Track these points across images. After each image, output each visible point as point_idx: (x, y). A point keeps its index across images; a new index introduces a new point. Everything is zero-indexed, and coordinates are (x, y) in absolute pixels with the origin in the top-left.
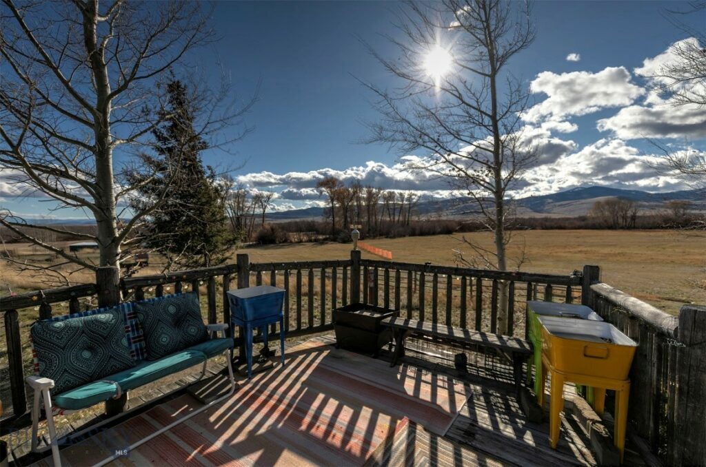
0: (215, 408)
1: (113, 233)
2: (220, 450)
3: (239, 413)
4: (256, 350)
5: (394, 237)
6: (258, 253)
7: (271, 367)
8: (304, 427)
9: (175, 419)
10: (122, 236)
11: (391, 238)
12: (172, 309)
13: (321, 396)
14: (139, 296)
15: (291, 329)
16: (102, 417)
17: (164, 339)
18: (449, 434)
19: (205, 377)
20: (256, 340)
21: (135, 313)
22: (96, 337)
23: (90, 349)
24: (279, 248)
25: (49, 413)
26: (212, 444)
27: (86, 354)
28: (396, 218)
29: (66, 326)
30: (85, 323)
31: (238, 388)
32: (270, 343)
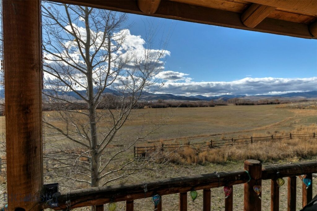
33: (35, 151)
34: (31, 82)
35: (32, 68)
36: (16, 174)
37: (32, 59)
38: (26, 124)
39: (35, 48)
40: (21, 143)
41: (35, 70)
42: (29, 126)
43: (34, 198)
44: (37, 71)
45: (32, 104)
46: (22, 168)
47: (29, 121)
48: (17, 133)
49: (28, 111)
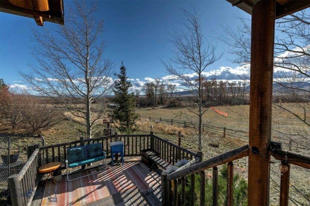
0: (100, 173)
1: (90, 125)
2: (95, 182)
3: (104, 175)
4: (119, 159)
5: (234, 105)
6: (167, 111)
7: (120, 165)
8: (113, 182)
9: (92, 173)
10: (92, 125)
11: (231, 105)
12: (94, 147)
13: (124, 175)
14: (89, 143)
15: (134, 154)
16: (80, 169)
17: (92, 155)
18: (143, 193)
19: (103, 164)
20: (120, 156)
21: (87, 148)
22: (78, 153)
23: (77, 155)
24: (177, 109)
25: (67, 167)
26: (94, 181)
27: (76, 156)
28: (236, 95)
29: (72, 150)
30: (76, 150)
31: (108, 169)
32: (124, 157)
33: (266, 119)
34: (266, 78)
35: (267, 70)
36: (255, 129)
37: (267, 65)
38: (262, 102)
39: (270, 57)
40: (259, 113)
41: (269, 71)
42: (263, 104)
43: (264, 145)
44: (270, 71)
45: (265, 91)
46: (258, 127)
47: (263, 101)
48: (257, 107)
49: (263, 95)
